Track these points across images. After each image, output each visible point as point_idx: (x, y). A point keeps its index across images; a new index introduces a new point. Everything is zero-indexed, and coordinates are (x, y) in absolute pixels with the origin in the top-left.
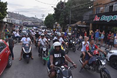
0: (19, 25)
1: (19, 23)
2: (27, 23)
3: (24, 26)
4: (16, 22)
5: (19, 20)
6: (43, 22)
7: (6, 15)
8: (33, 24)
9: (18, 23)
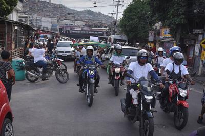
0: (48, 33)
1: (49, 26)
2: (72, 27)
3: (62, 34)
4: (43, 25)
5: (50, 20)
6: (118, 23)
7: (16, 5)
8: (86, 29)
9: (47, 28)
